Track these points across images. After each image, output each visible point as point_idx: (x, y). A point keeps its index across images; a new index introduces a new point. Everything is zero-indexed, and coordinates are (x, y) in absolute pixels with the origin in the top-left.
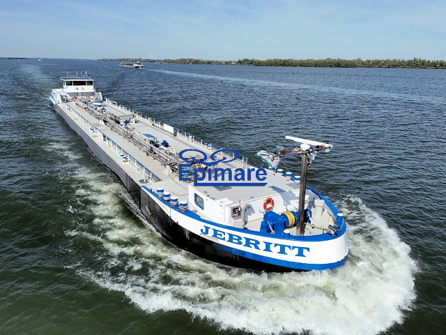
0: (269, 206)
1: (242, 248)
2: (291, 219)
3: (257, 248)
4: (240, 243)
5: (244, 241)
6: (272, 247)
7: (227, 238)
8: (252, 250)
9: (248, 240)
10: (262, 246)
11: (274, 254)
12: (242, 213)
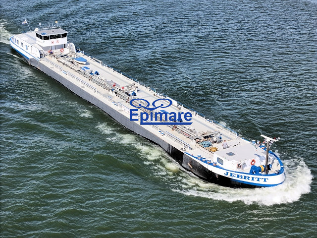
0: (253, 163)
1: (243, 180)
2: (263, 168)
3: (248, 179)
4: (242, 178)
5: (243, 177)
6: (254, 179)
7: (237, 176)
8: (246, 180)
9: (245, 177)
10: (251, 179)
11: (255, 182)
12: (242, 167)
